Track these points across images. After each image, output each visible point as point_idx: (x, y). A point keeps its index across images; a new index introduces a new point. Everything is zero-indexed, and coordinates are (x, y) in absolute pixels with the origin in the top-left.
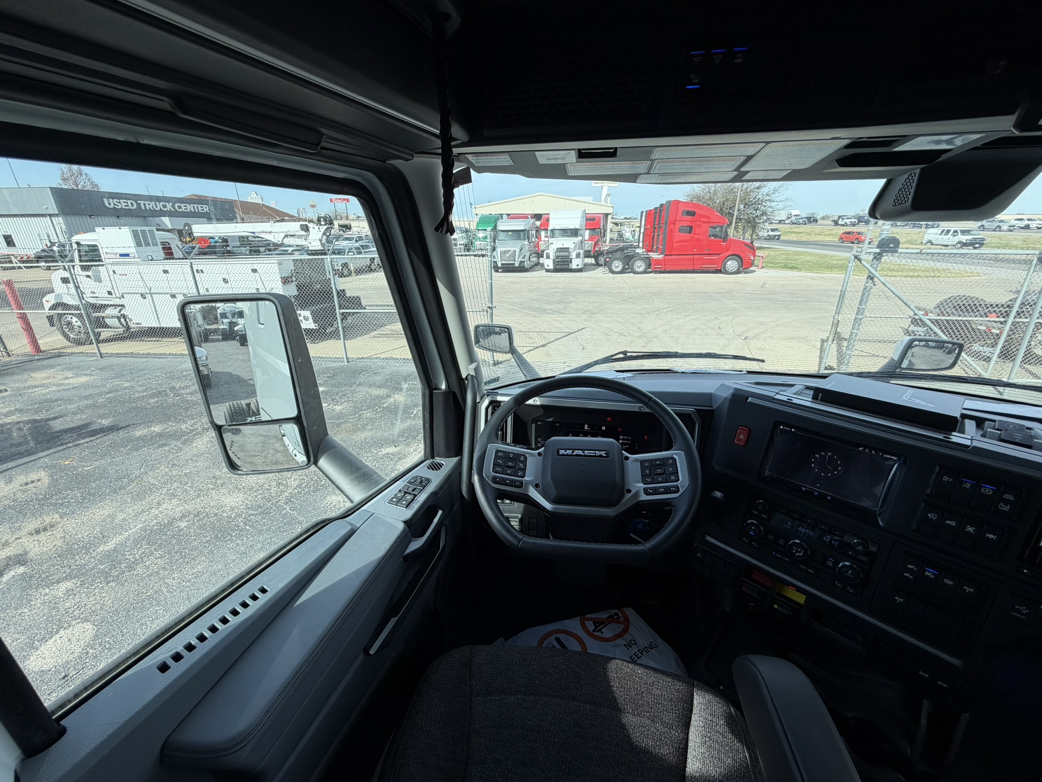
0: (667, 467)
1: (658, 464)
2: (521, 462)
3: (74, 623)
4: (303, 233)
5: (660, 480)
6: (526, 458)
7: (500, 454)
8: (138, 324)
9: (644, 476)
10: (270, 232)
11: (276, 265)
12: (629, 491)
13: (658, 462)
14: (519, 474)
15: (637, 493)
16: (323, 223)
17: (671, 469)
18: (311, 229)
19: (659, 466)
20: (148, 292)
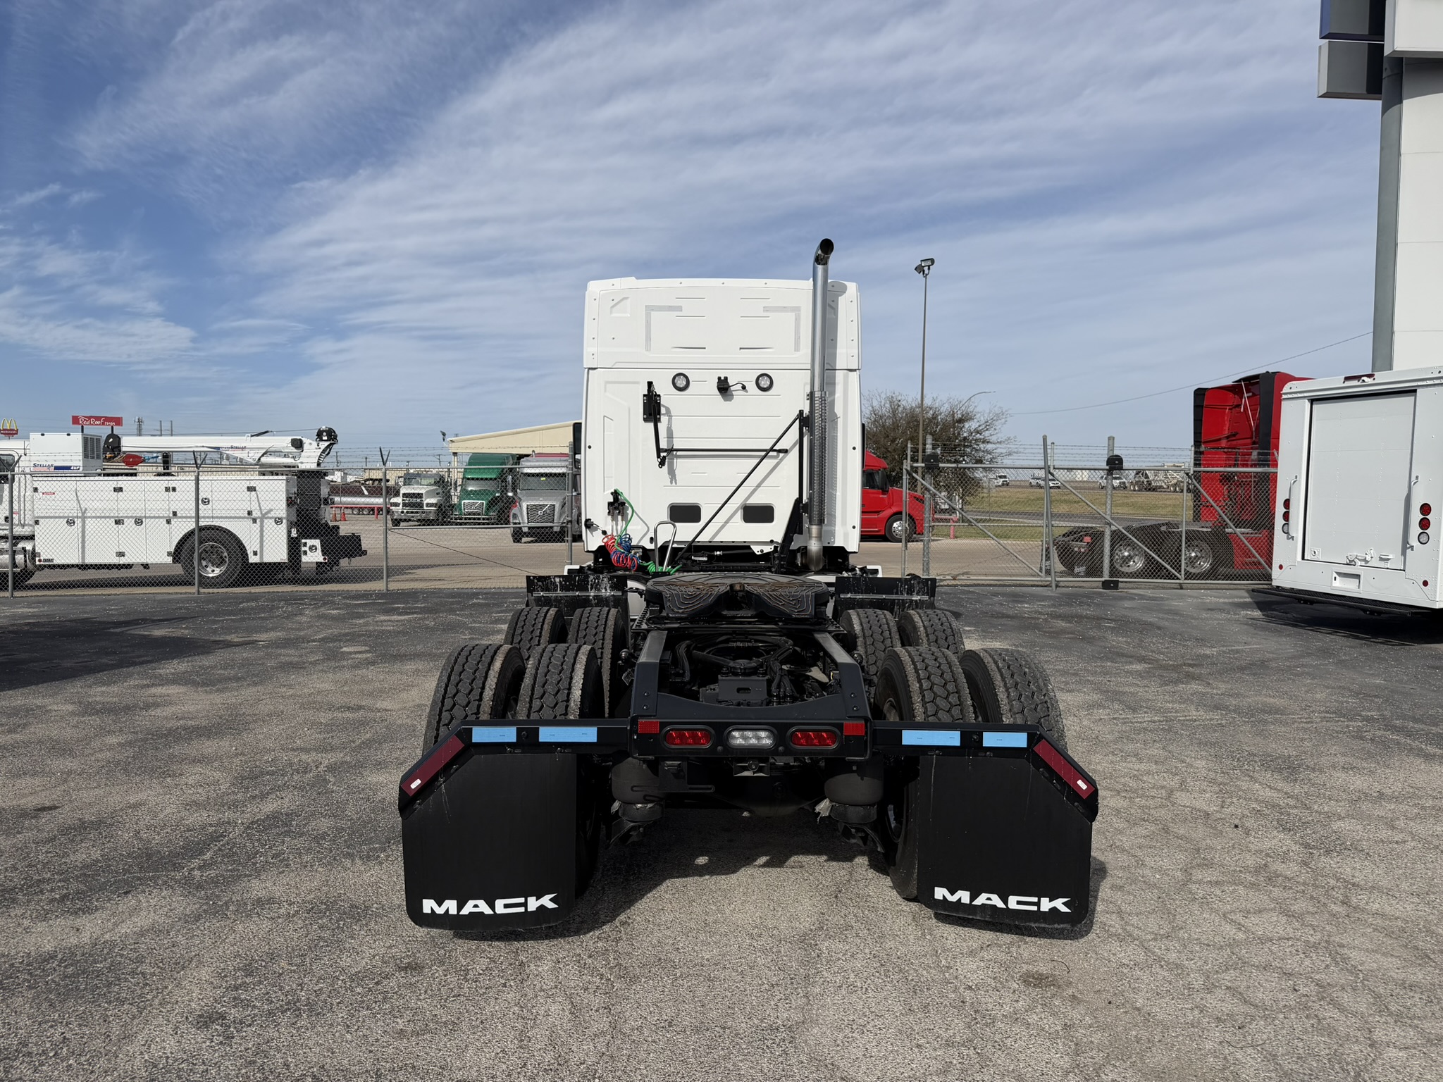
4: (294, 450)
8: (49, 560)
10: (243, 448)
11: (284, 482)
16: (325, 438)
18: (306, 446)
20: (80, 515)
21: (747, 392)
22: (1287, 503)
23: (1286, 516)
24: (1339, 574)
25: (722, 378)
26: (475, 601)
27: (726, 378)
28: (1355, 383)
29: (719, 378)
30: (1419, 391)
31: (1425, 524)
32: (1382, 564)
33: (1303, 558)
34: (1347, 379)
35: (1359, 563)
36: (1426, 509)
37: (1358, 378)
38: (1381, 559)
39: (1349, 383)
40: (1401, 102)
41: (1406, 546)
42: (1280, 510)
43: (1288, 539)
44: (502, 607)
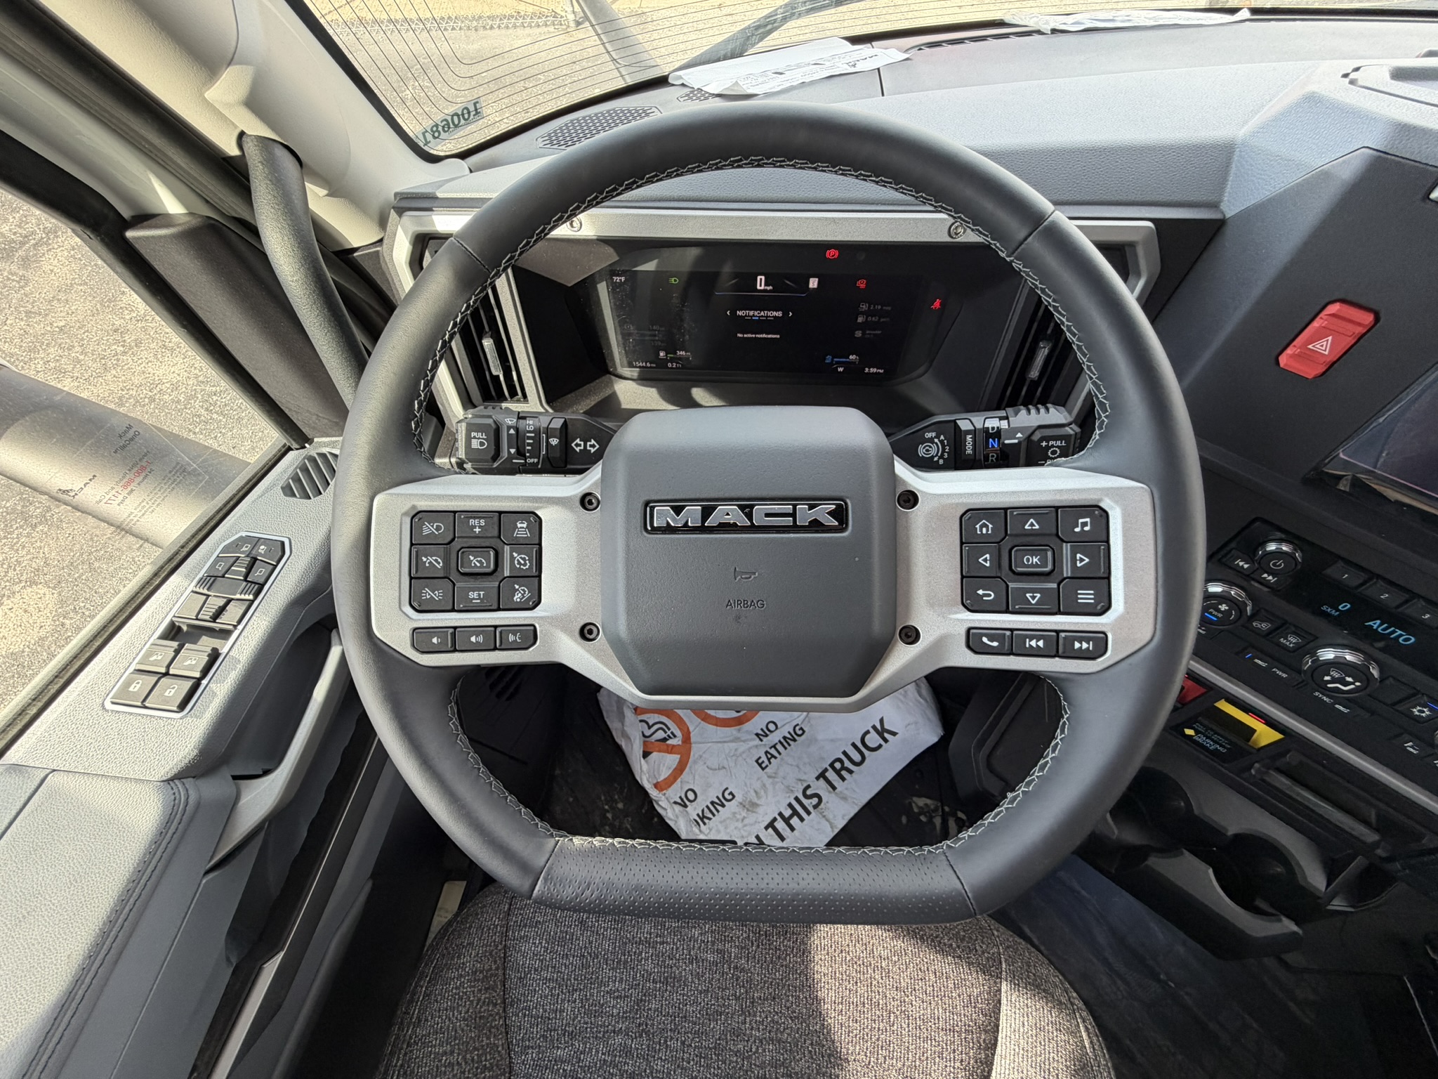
0: (1067, 549)
1: (1032, 533)
2: (517, 544)
3: (17, 588)
5: (1034, 599)
6: (537, 523)
7: (428, 529)
9: (970, 578)
12: (911, 635)
13: (1032, 525)
14: (517, 597)
15: (940, 644)
17: (1083, 560)
19: (1033, 542)
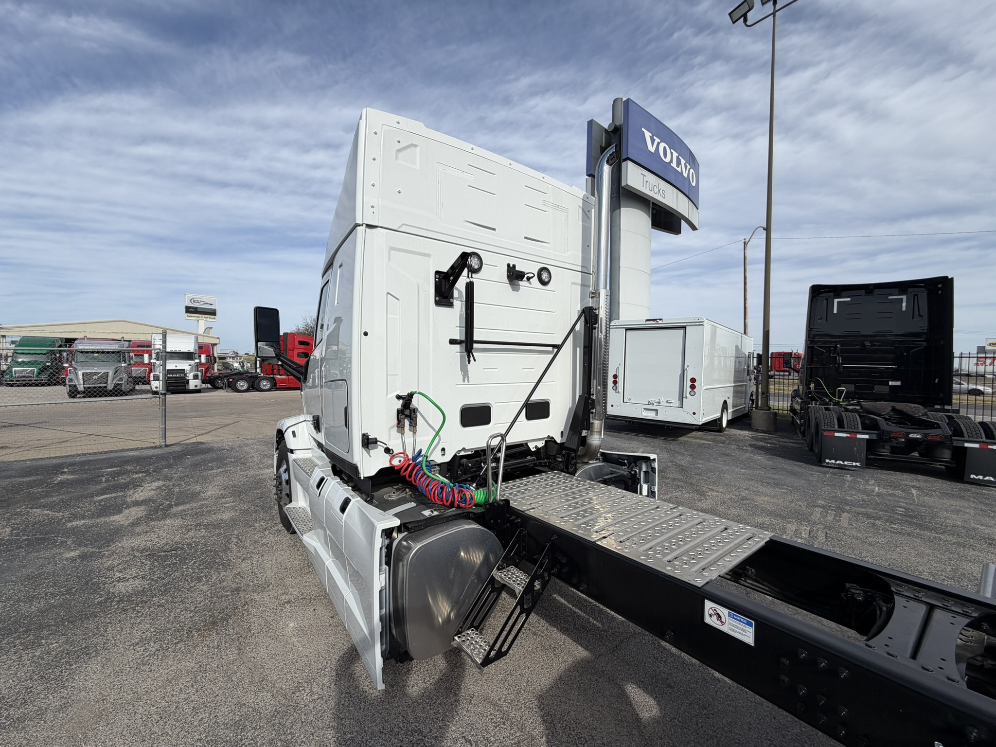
21: (530, 283)
22: (615, 376)
23: (615, 382)
24: (645, 409)
25: (511, 266)
26: (61, 478)
27: (514, 266)
28: (652, 322)
29: (508, 265)
30: (687, 327)
31: (693, 387)
32: (668, 405)
33: (623, 402)
34: (647, 320)
35: (655, 404)
36: (693, 380)
37: (656, 320)
38: (667, 402)
39: (648, 322)
40: (620, 208)
41: (682, 397)
42: (610, 380)
43: (616, 392)
44: (101, 482)
